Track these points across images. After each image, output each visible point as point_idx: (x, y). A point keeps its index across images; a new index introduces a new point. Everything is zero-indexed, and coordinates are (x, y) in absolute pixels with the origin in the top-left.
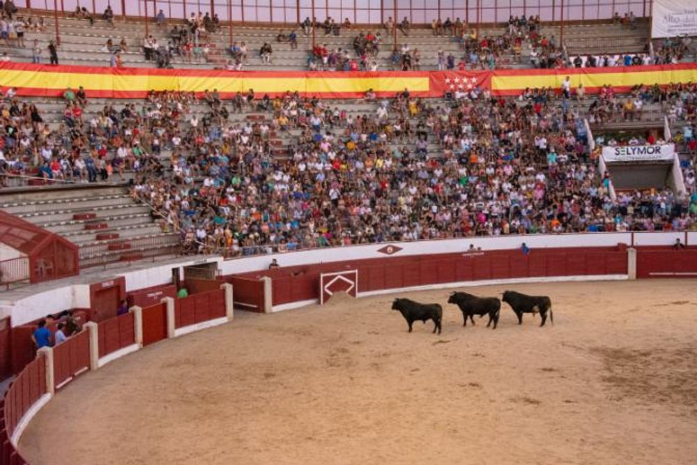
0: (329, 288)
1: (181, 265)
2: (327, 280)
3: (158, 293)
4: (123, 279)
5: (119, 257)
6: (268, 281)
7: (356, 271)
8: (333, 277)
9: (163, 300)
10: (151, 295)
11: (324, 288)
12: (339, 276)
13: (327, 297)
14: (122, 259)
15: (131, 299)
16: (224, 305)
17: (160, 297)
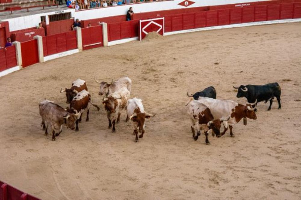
0: (145, 30)
1: (47, 15)
2: (144, 24)
3: (32, 33)
4: (7, 23)
5: (4, 8)
6: (105, 26)
7: (163, 18)
8: (148, 22)
9: (35, 37)
10: (26, 34)
11: (142, 30)
12: (152, 21)
13: (144, 36)
14: (7, 9)
15: (13, 37)
16: (76, 41)
17: (33, 35)
